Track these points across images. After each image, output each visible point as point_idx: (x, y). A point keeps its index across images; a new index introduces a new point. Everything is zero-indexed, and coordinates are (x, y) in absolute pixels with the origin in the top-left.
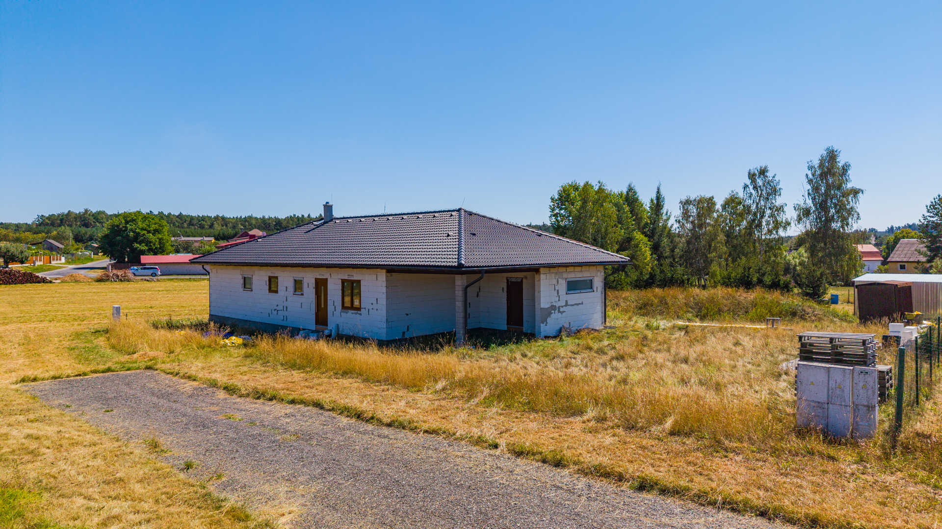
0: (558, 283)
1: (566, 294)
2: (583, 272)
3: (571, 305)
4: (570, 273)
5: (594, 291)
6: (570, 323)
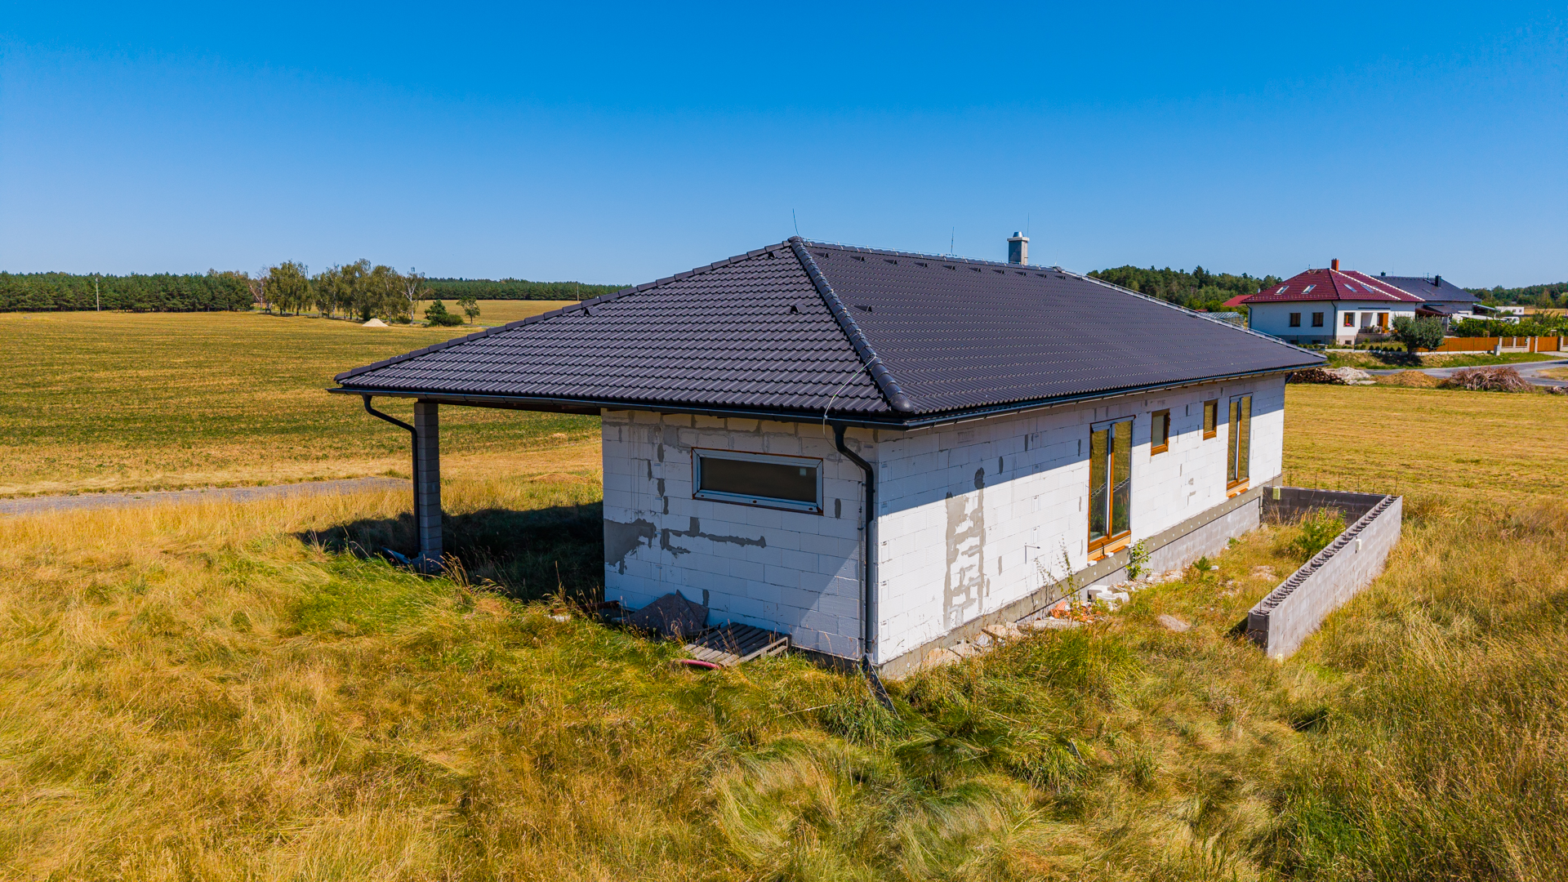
0: (661, 457)
1: (694, 498)
2: (763, 436)
3: (713, 538)
4: (708, 432)
5: (820, 512)
6: (706, 594)
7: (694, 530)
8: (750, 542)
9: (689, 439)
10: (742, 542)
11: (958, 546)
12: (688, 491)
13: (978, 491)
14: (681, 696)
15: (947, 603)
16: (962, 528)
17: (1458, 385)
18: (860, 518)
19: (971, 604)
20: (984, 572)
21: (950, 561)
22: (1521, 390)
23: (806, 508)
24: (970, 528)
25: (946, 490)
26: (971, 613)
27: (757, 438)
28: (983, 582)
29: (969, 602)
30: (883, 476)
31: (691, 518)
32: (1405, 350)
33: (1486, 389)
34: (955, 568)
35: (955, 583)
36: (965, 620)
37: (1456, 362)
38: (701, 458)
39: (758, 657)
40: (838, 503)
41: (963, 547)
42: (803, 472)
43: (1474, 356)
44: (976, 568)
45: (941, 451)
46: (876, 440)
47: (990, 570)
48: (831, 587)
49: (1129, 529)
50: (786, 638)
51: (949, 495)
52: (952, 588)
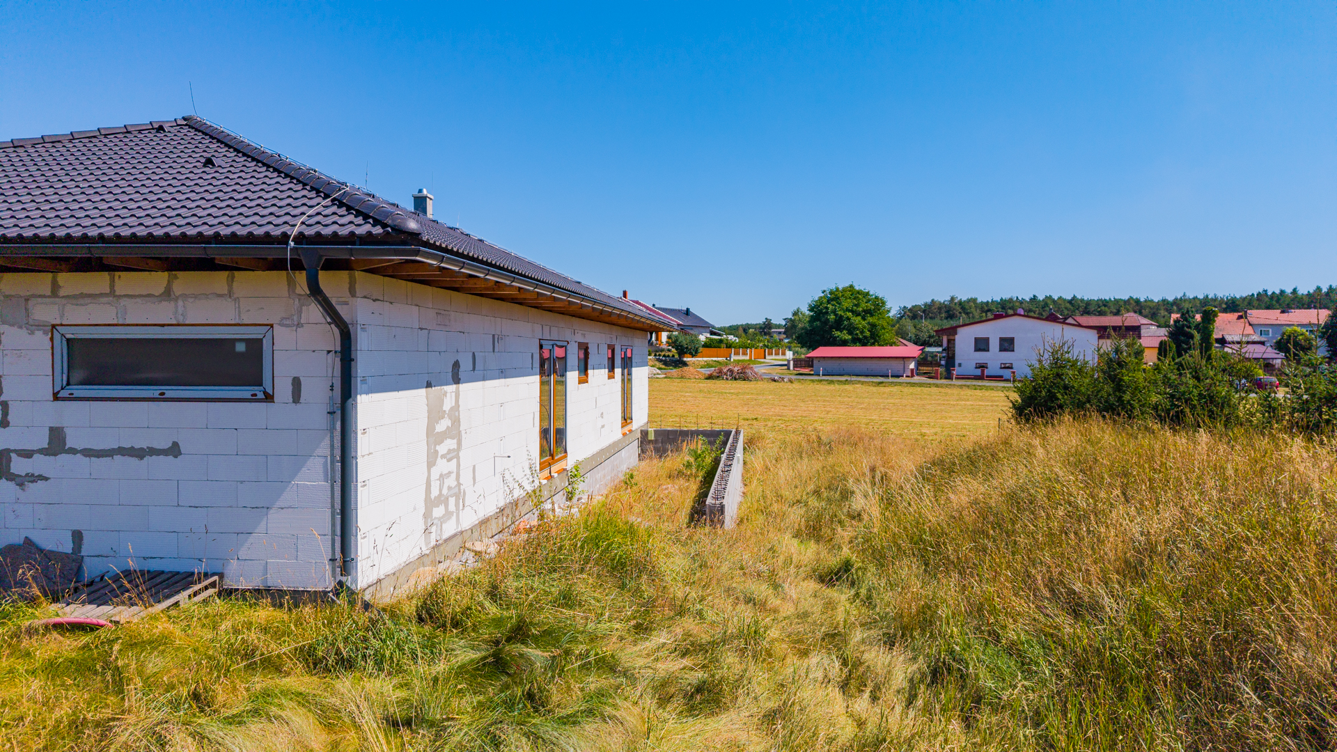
1: (56, 397)
2: (176, 299)
3: (88, 453)
4: (81, 301)
5: (269, 398)
6: (78, 536)
7: (57, 443)
8: (153, 452)
9: (46, 312)
10: (139, 453)
11: (438, 448)
12: (45, 389)
13: (455, 386)
14: (52, 669)
15: (427, 515)
16: (443, 425)
17: (718, 377)
18: (331, 398)
19: (449, 518)
20: (461, 482)
21: (431, 464)
22: (756, 380)
23: (247, 395)
24: (448, 427)
25: (426, 378)
26: (449, 529)
27: (164, 303)
28: (460, 493)
29: (448, 514)
30: (363, 342)
31: (51, 429)
32: (677, 356)
33: (736, 379)
34: (435, 473)
35: (435, 492)
36: (445, 536)
37: (708, 365)
38: (68, 340)
39: (176, 604)
40: (297, 383)
41: (442, 449)
42: (240, 347)
43: (718, 362)
44: (454, 476)
45: (421, 329)
46: (352, 292)
47: (466, 479)
48: (287, 497)
49: (566, 452)
50: (216, 578)
51: (429, 385)
52: (433, 497)
